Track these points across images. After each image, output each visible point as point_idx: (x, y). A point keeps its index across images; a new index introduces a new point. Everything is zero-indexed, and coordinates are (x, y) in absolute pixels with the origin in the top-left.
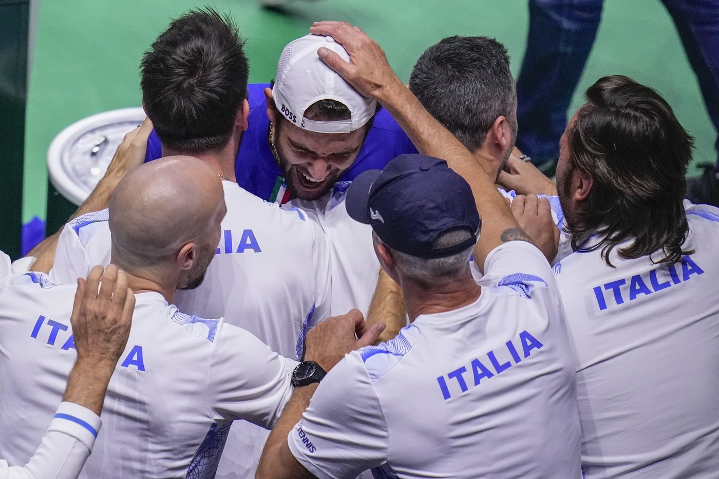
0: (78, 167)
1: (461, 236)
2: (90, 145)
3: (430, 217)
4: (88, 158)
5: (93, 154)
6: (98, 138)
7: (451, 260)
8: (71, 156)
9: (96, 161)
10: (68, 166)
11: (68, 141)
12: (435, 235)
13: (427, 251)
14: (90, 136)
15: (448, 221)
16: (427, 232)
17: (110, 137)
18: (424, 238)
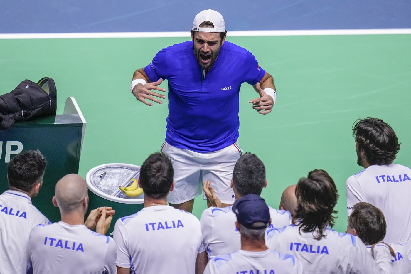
0: (95, 181)
1: (261, 224)
2: (100, 174)
3: (252, 215)
4: (99, 178)
5: (101, 177)
6: (102, 172)
7: (257, 231)
8: (93, 177)
9: (102, 179)
10: (92, 181)
11: (92, 173)
12: (253, 221)
13: (250, 226)
14: (100, 171)
15: (258, 218)
16: (250, 220)
17: (106, 172)
18: (249, 222)
